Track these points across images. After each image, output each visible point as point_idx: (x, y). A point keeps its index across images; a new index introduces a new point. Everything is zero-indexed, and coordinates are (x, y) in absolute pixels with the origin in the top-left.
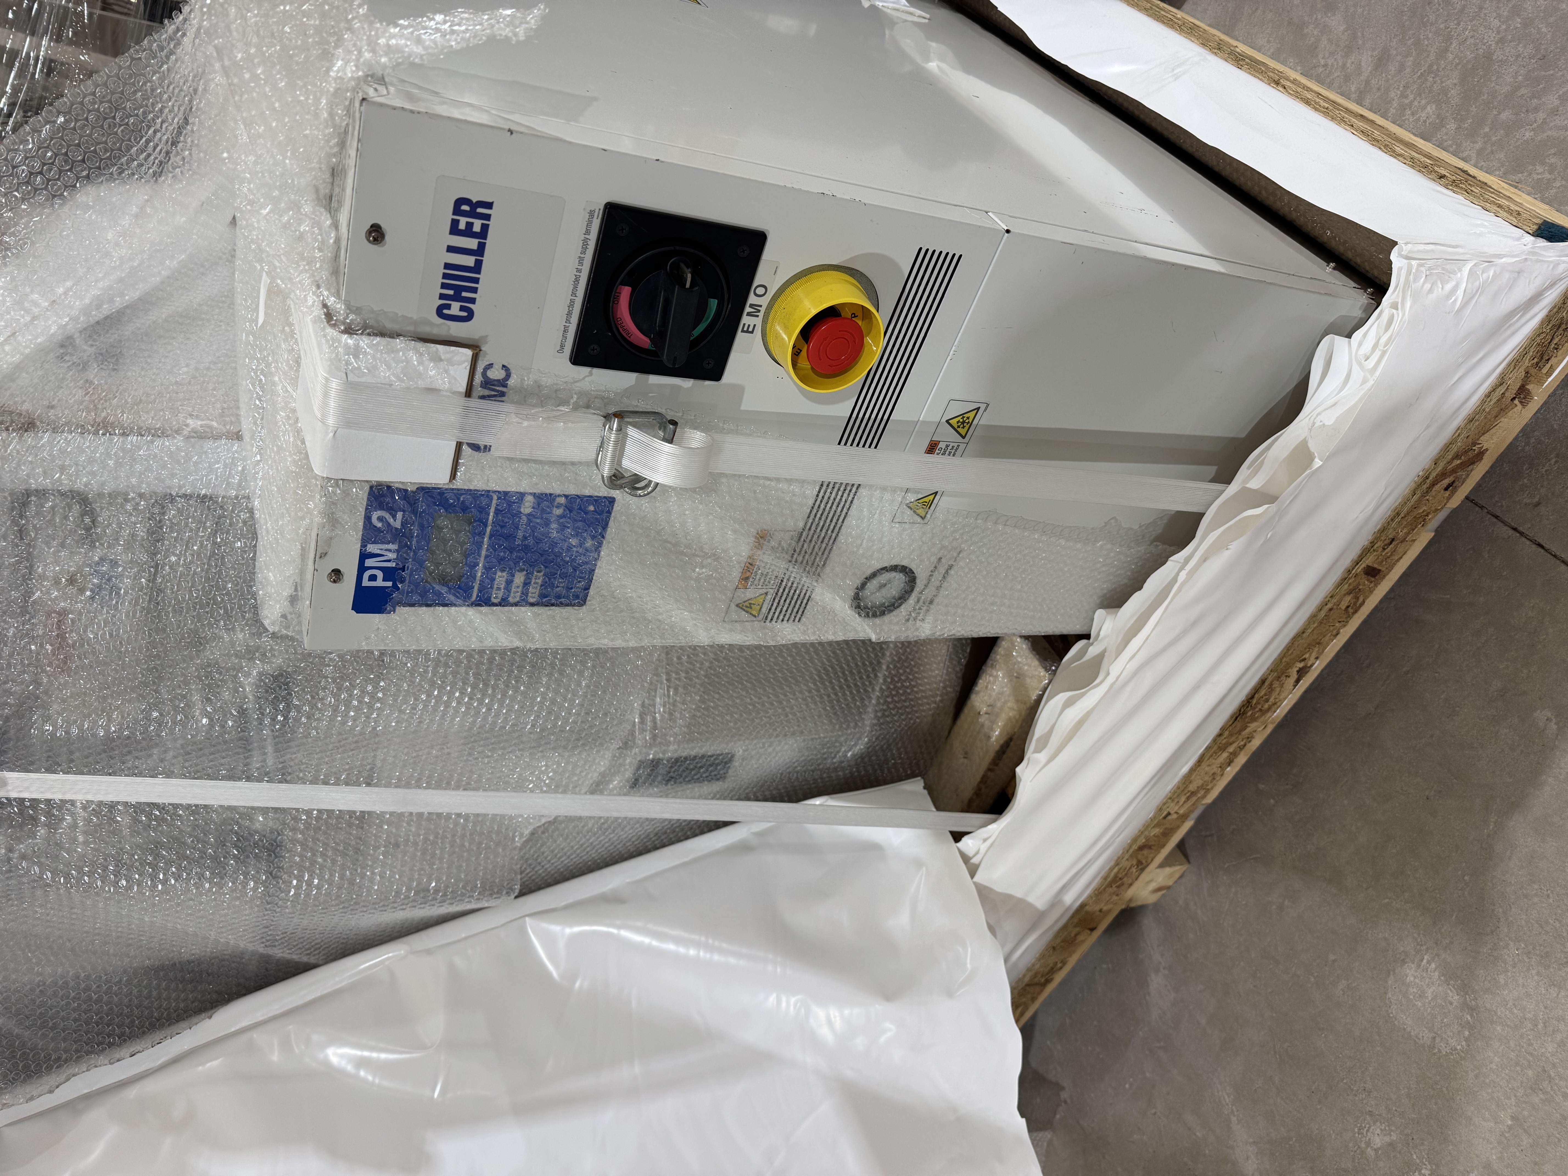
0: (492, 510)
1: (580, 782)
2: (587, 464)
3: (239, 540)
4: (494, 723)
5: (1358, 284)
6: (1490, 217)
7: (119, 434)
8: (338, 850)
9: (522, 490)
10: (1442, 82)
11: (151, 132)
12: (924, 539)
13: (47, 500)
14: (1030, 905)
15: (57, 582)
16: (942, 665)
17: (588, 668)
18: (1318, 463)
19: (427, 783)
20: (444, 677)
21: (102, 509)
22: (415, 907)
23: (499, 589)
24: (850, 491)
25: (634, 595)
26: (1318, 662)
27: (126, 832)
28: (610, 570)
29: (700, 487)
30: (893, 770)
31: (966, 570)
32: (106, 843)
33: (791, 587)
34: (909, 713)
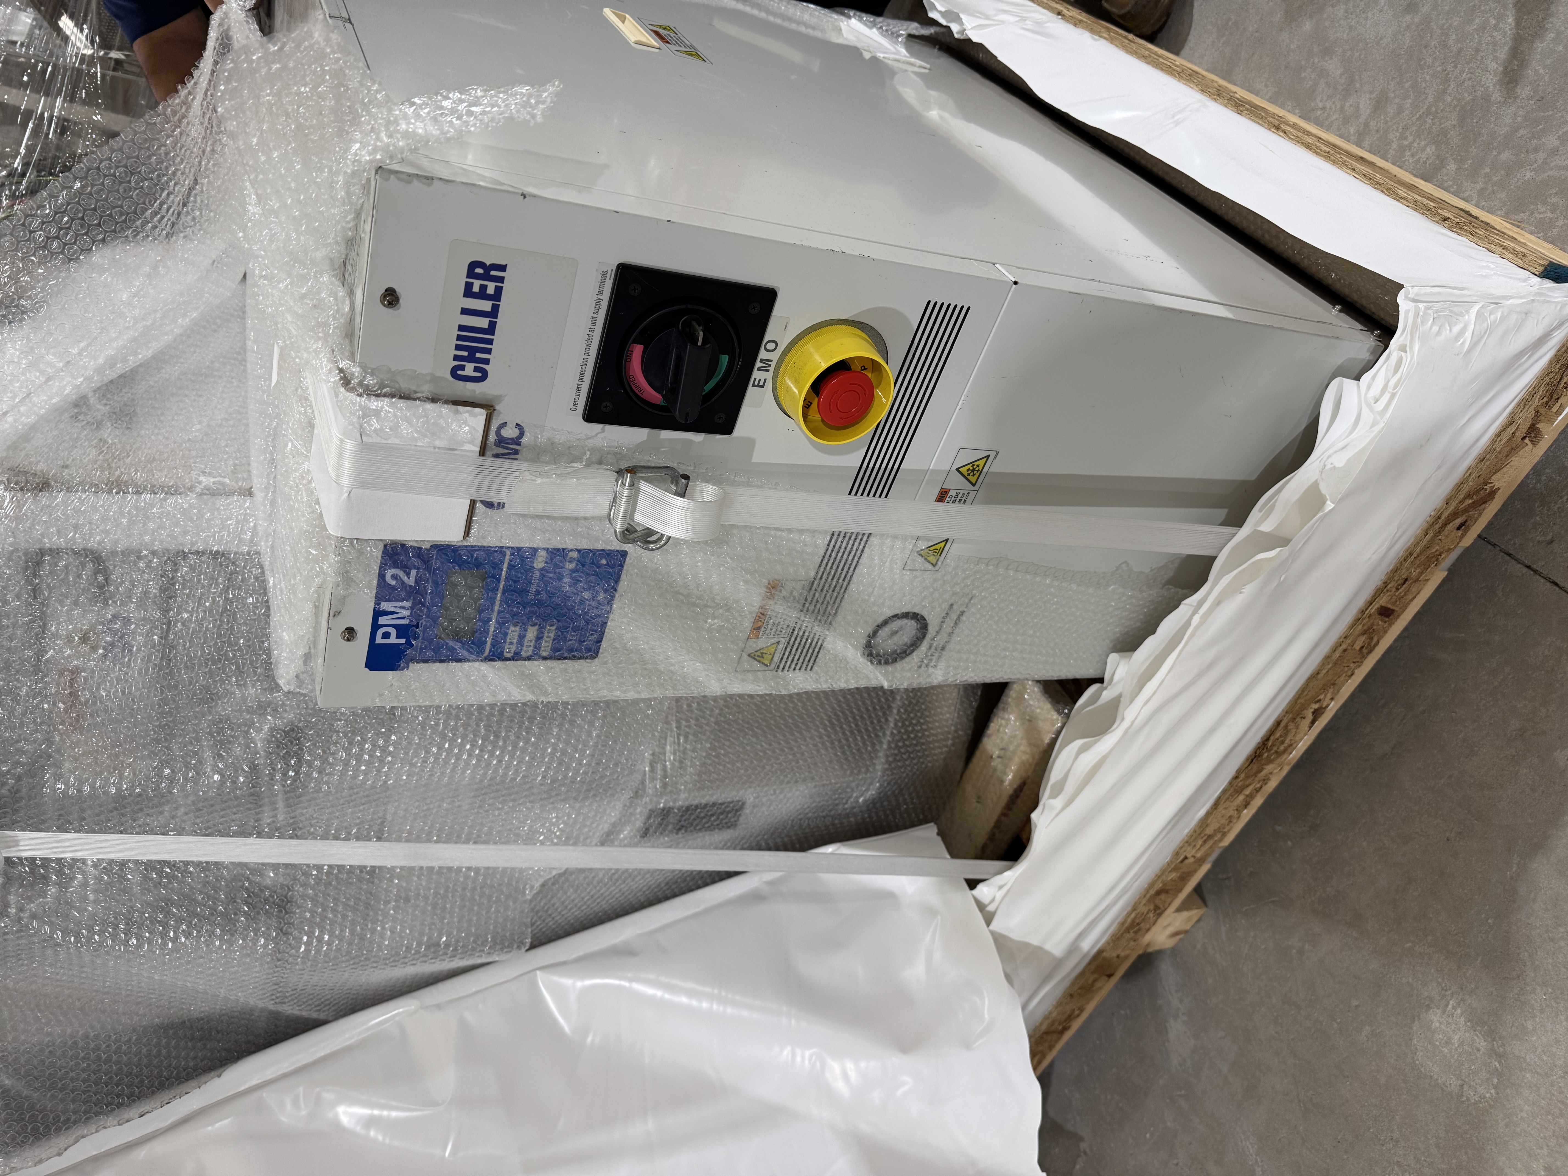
0: (505, 565)
1: (591, 834)
2: (600, 519)
3: (251, 595)
4: (505, 775)
5: (1365, 326)
6: (1496, 258)
7: (133, 493)
8: (349, 905)
9: (535, 546)
10: (1441, 124)
11: (164, 194)
12: (935, 586)
13: (60, 559)
14: (1047, 953)
15: (70, 639)
16: (953, 708)
17: (598, 718)
18: (1329, 506)
19: (437, 836)
20: (455, 729)
21: (115, 566)
22: (425, 962)
23: (511, 643)
24: (861, 540)
25: (646, 647)
26: (1333, 703)
27: (137, 889)
28: (622, 622)
29: (712, 540)
30: (905, 815)
31: (978, 616)
32: (117, 901)
33: (803, 635)
34: (920, 757)
